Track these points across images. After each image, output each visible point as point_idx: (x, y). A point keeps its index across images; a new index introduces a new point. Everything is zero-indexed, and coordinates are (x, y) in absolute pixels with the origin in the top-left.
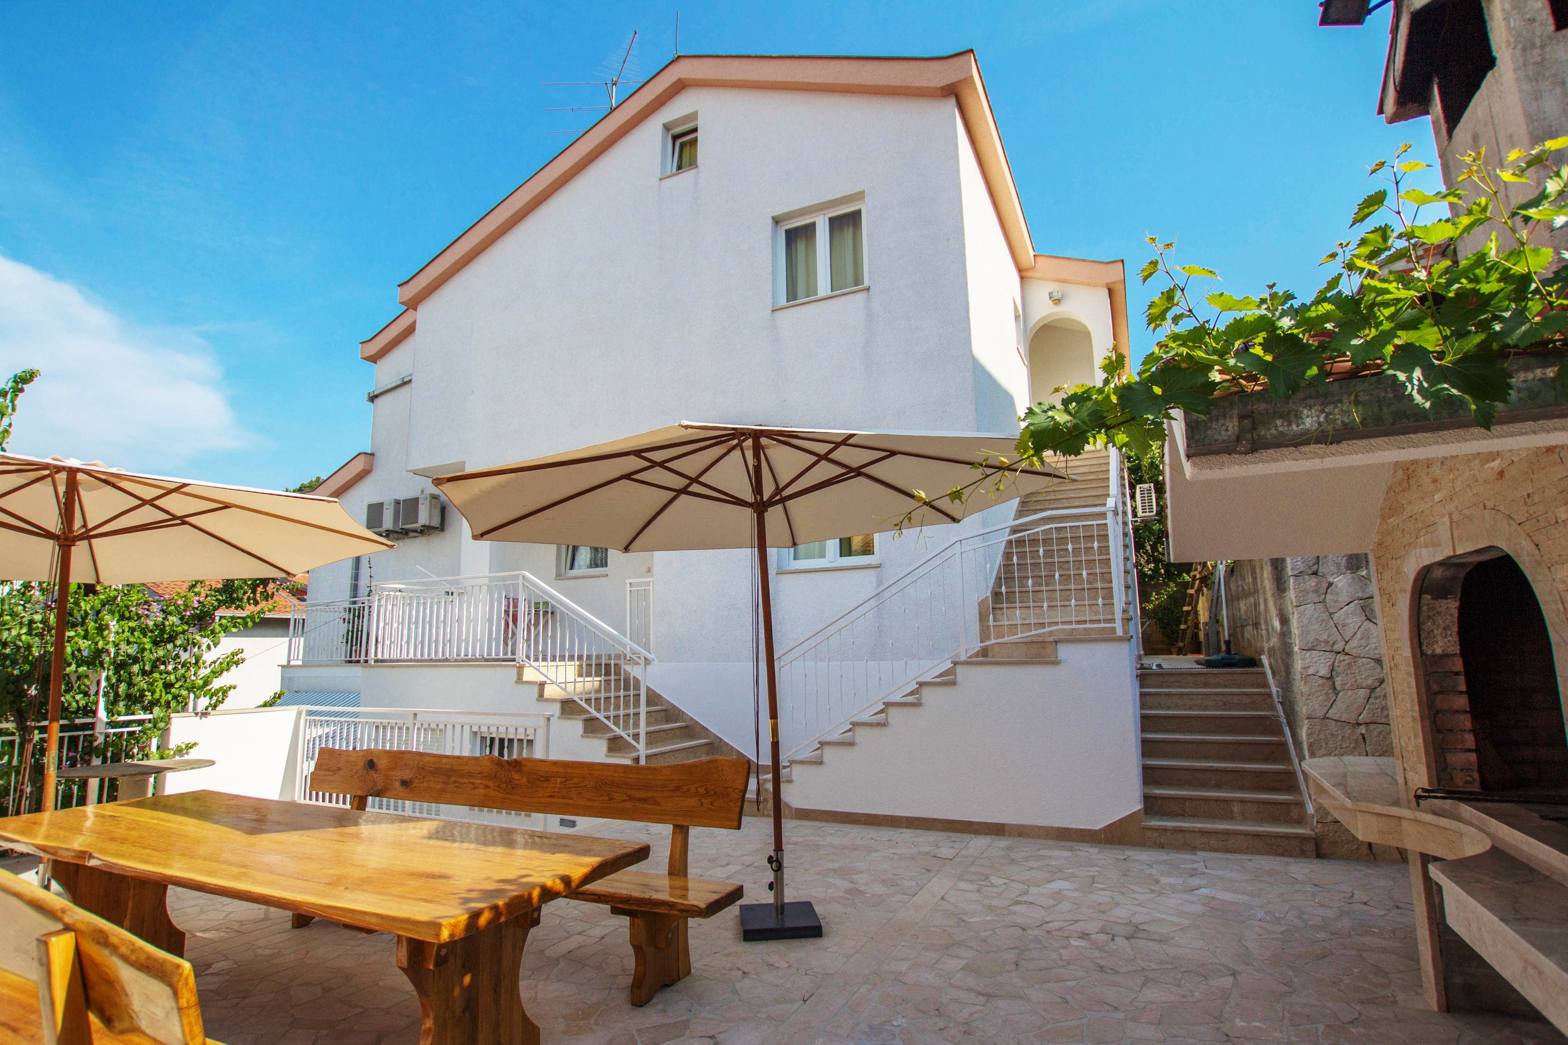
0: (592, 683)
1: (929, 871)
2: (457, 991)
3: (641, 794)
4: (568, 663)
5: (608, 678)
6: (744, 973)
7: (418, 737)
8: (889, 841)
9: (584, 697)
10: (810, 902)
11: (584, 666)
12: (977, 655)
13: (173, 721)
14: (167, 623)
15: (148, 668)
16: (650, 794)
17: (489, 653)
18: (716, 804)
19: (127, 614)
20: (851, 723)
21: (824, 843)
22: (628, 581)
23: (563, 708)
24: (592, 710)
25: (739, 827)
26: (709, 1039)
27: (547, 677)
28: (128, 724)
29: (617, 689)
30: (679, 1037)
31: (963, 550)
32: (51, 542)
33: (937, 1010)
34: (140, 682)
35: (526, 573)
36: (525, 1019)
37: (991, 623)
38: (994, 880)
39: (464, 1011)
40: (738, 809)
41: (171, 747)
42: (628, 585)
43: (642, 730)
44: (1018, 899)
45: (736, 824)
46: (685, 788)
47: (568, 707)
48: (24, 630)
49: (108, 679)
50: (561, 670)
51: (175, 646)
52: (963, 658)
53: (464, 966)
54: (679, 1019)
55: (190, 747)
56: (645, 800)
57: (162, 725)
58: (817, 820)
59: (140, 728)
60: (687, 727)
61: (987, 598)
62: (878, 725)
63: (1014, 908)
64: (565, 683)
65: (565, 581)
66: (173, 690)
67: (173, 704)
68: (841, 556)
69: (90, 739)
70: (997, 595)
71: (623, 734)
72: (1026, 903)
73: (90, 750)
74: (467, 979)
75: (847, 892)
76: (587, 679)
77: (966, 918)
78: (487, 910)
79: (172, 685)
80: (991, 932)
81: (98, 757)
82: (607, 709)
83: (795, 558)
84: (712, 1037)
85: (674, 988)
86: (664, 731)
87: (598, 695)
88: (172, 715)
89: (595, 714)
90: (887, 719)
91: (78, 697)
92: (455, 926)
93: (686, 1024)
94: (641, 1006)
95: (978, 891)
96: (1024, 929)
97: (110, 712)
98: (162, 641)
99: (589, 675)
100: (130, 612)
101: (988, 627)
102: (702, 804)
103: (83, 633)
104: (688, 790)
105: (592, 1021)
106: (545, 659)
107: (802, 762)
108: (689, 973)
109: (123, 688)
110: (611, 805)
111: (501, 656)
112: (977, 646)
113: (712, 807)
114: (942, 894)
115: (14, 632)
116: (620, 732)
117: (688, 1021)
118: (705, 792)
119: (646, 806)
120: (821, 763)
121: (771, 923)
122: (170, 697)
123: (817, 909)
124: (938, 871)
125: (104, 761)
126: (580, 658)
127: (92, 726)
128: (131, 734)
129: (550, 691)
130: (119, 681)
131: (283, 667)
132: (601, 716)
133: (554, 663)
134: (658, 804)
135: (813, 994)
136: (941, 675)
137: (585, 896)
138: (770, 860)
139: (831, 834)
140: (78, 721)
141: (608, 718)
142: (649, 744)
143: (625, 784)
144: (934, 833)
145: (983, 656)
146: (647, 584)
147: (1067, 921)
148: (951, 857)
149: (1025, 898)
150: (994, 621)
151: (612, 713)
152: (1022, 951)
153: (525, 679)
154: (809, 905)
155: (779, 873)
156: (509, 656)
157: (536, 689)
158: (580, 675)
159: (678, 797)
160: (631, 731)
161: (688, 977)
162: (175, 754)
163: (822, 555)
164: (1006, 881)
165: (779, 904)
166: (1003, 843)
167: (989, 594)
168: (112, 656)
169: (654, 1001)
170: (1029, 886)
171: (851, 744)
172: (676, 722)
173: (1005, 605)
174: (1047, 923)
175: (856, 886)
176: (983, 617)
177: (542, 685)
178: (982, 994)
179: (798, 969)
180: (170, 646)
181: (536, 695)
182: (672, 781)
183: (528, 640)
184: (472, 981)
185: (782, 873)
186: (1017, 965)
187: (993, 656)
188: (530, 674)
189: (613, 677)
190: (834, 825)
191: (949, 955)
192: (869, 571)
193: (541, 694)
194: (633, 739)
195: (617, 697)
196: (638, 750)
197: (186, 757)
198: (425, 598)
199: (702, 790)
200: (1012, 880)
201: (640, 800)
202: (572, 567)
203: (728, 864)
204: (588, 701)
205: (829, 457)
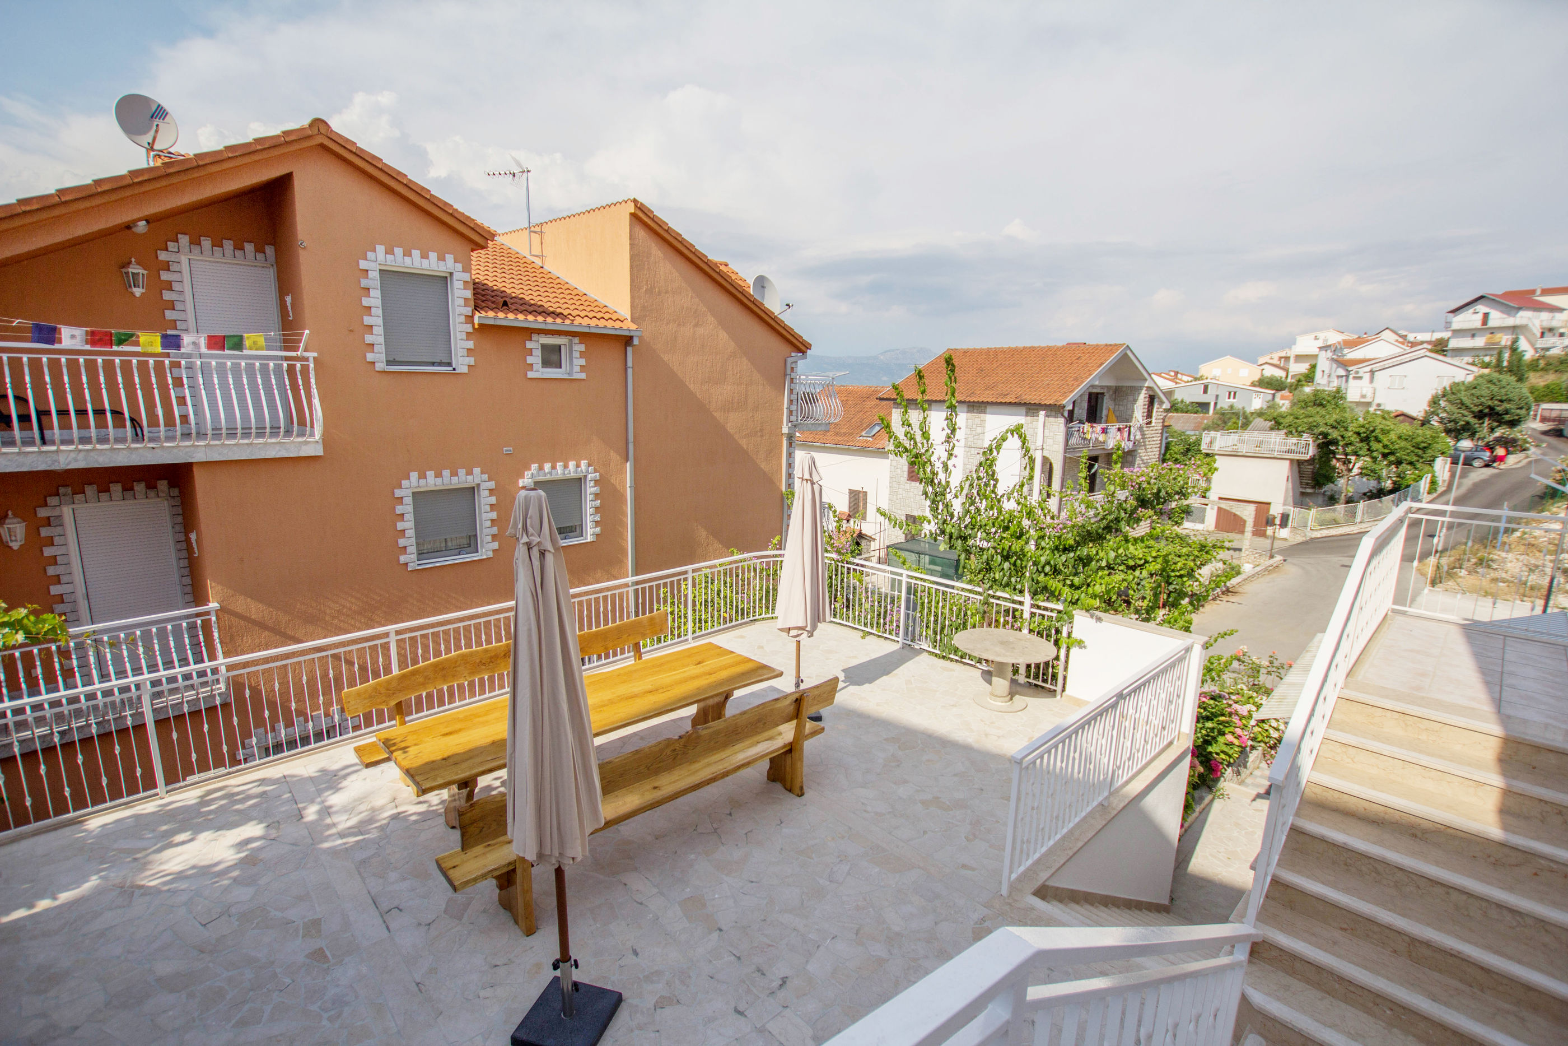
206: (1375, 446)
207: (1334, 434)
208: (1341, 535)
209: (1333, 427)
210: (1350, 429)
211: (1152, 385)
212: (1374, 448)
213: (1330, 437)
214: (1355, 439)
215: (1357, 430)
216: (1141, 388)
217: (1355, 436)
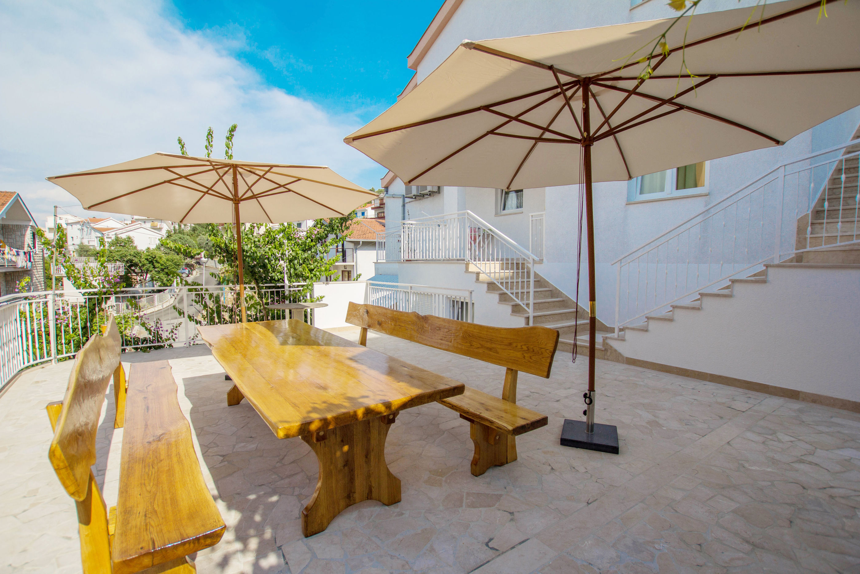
0: (508, 273)
1: (721, 418)
2: (338, 454)
3: (488, 345)
4: (496, 262)
5: (518, 271)
6: (552, 469)
7: (413, 299)
8: (693, 389)
9: (500, 281)
10: (616, 427)
11: (505, 264)
12: (791, 260)
13: (315, 286)
14: (307, 242)
15: (301, 262)
16: (493, 346)
17: (453, 256)
18: (533, 358)
19: (290, 238)
20: (672, 306)
21: (642, 383)
22: (531, 214)
23: (488, 287)
24: (503, 288)
25: (548, 376)
26: (509, 514)
27: (480, 269)
28: (298, 286)
29: (523, 277)
30: (490, 507)
31: (786, 174)
32: (231, 202)
33: (699, 545)
34: (300, 269)
35: (469, 211)
36: (389, 474)
37: (808, 235)
38: (781, 436)
39: (344, 466)
40: (548, 364)
41: (315, 297)
42: (531, 217)
43: (531, 301)
44: (803, 458)
45: (546, 374)
46: (514, 345)
47: (491, 286)
48: (253, 245)
49: (287, 266)
50: (488, 265)
51: (312, 252)
52: (776, 262)
53: (342, 441)
54: (496, 493)
55: (322, 297)
56: (490, 349)
57: (310, 287)
58: (640, 366)
59: (302, 289)
60: (563, 301)
61: (807, 215)
62: (693, 308)
63: (796, 465)
64: (490, 273)
65: (501, 217)
66: (313, 272)
67: (314, 278)
68: (677, 189)
69: (283, 292)
70: (818, 213)
71: (521, 303)
72: (810, 463)
73: (284, 298)
74: (346, 448)
75: (648, 423)
76: (506, 271)
77: (746, 465)
78: (317, 420)
79: (313, 270)
80: (770, 483)
81: (287, 300)
82: (512, 289)
83: (641, 193)
84: (512, 513)
85: (502, 468)
86: (548, 302)
87: (507, 281)
88: (314, 283)
89: (505, 291)
90: (701, 305)
91: (278, 274)
92: (289, 429)
93: (499, 497)
94: (476, 476)
95: (763, 443)
96: (804, 488)
97: (289, 281)
98: (306, 250)
99: (507, 269)
100: (291, 237)
101: (805, 239)
102: (524, 357)
103: (274, 246)
104: (516, 347)
105: (444, 479)
106: (479, 260)
107: (633, 329)
108: (515, 459)
109: (292, 270)
110: (471, 349)
111: (458, 258)
112: (792, 253)
113: (531, 360)
114: (728, 441)
115: (249, 246)
116: (519, 302)
117: (501, 495)
118: (526, 349)
119: (491, 353)
120: (647, 331)
121: (582, 437)
122: (312, 275)
123: (619, 431)
124: (730, 419)
125: (290, 302)
126: (502, 260)
127: (283, 287)
128: (299, 291)
129: (482, 277)
130: (291, 267)
131: (375, 263)
132: (508, 292)
133: (484, 262)
134: (497, 353)
135: (596, 500)
136: (755, 275)
137: (446, 404)
138: (585, 396)
139: (649, 378)
140: (278, 284)
141: (512, 293)
142: (535, 309)
143: (480, 337)
144: (732, 388)
145: (797, 262)
146: (542, 215)
147: (855, 491)
148: (744, 410)
149: (810, 458)
150: (811, 233)
151: (515, 291)
152: (799, 509)
153: (470, 270)
154: (614, 428)
155: (591, 405)
156: (462, 258)
157: (475, 276)
158: (502, 269)
159: (510, 350)
160: (525, 302)
161: (514, 463)
162: (316, 300)
163: (662, 190)
164: (793, 439)
165: (590, 423)
166: (796, 405)
167: (809, 212)
168: (287, 256)
169: (486, 474)
170: (816, 448)
171: (671, 320)
172: (557, 298)
173: (825, 221)
174: (831, 487)
175: (657, 420)
176: (801, 231)
177: (478, 274)
178: (747, 542)
179: (591, 476)
180: (309, 252)
181: (475, 279)
182: (507, 338)
183: (471, 250)
184: (349, 450)
185: (594, 406)
186: (791, 522)
187: (808, 262)
188: (472, 268)
189: (520, 271)
190: (653, 371)
191: (723, 495)
192: (700, 198)
193: (478, 279)
194: (526, 306)
195: (523, 282)
196: (529, 313)
197: (321, 302)
198: (423, 228)
199: (525, 348)
200: (799, 440)
201: (487, 348)
202: (504, 209)
203: (569, 388)
204: (502, 283)
205: (636, 91)
206: (157, 265)
207: (136, 260)
208: (151, 313)
209: (135, 257)
210: (143, 257)
211: (34, 225)
212: (156, 266)
213: (134, 262)
214: (146, 262)
215: (146, 257)
216: (27, 226)
217: (146, 261)
